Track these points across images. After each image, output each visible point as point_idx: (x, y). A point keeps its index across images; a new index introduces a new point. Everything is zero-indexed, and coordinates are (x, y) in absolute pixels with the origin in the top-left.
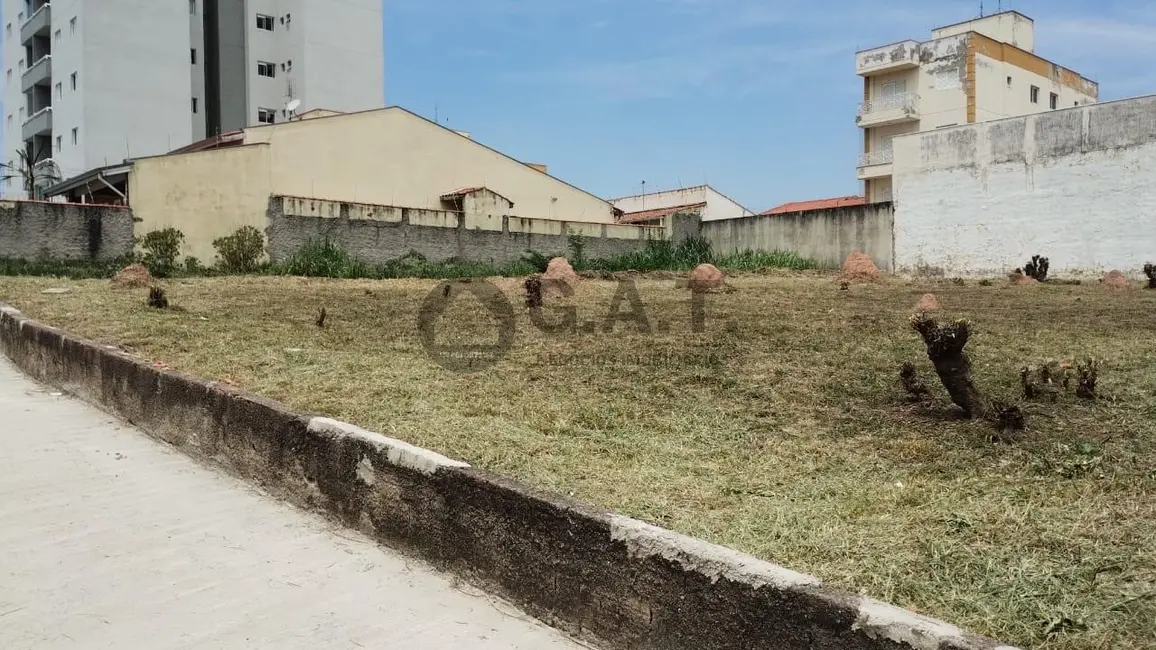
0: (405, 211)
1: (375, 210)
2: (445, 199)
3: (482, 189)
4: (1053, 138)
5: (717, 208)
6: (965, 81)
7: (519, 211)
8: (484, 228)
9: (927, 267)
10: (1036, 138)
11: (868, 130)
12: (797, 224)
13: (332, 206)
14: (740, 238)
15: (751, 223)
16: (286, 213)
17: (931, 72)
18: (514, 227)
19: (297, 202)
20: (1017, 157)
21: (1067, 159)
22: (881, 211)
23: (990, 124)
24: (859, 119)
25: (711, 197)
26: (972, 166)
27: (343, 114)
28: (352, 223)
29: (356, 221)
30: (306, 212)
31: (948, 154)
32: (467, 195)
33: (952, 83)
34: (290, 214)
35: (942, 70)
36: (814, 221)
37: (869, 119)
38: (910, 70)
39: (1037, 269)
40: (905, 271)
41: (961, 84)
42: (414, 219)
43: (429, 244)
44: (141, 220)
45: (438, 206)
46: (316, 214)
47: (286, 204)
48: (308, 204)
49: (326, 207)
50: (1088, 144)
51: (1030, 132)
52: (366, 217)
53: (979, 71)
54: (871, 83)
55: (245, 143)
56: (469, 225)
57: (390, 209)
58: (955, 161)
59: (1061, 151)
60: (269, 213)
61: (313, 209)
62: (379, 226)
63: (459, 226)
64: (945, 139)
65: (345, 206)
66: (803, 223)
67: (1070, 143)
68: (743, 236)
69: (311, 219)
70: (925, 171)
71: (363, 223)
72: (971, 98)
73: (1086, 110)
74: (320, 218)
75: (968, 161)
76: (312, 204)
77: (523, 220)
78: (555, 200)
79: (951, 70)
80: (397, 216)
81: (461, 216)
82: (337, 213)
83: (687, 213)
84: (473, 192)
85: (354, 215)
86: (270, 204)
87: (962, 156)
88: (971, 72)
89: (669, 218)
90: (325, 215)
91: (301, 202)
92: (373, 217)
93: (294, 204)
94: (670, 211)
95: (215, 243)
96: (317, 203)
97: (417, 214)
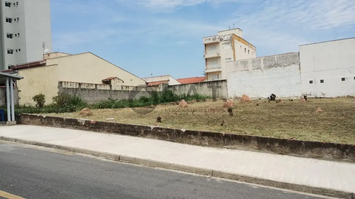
0: (96, 85)
1: (88, 85)
2: (104, 81)
3: (115, 78)
4: (268, 63)
5: (172, 82)
6: (232, 47)
7: (125, 84)
8: (117, 90)
9: (237, 97)
10: (264, 63)
11: (206, 59)
12: (199, 86)
13: (76, 84)
14: (181, 90)
15: (185, 86)
16: (63, 87)
17: (223, 44)
18: (124, 89)
19: (66, 83)
20: (260, 68)
21: (272, 69)
22: (223, 82)
23: (251, 60)
24: (204, 56)
25: (170, 79)
26: (248, 70)
27: (72, 55)
28: (82, 89)
29: (83, 89)
30: (69, 87)
31: (241, 67)
32: (112, 80)
33: (228, 47)
34: (65, 87)
35: (226, 43)
36: (204, 85)
37: (207, 56)
38: (218, 43)
39: (273, 97)
40: (231, 98)
41: (231, 47)
42: (99, 88)
43: (103, 95)
44: (21, 91)
45: (101, 83)
46: (72, 87)
47: (63, 84)
48: (69, 83)
49: (74, 85)
50: (277, 65)
51: (262, 62)
52: (86, 88)
54: (207, 46)
55: (47, 65)
56: (113, 89)
57: (92, 84)
58: (243, 69)
59: (270, 67)
60: (59, 87)
61: (71, 85)
62: (89, 90)
63: (110, 89)
64: (240, 63)
65: (80, 84)
66: (200, 86)
67: (273, 65)
68: (182, 90)
69: (70, 89)
70: (235, 72)
71: (85, 89)
72: (234, 51)
73: (276, 57)
74: (73, 88)
75: (246, 69)
76: (71, 84)
77: (126, 87)
78: (132, 80)
79: (228, 44)
80: (94, 87)
81: (111, 86)
82: (78, 87)
83: (165, 83)
84: (114, 78)
85: (82, 87)
86: (58, 84)
87: (245, 67)
88: (234, 44)
89: (161, 84)
90: (74, 87)
91: (67, 83)
92: (88, 87)
93: (65, 84)
94: (161, 82)
95: (53, 98)
96: (72, 83)
97: (99, 85)
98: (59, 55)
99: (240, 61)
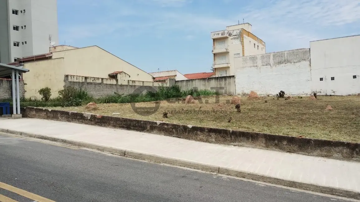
0: (102, 79)
1: (94, 79)
2: (110, 75)
3: (122, 72)
4: (278, 59)
5: (180, 77)
6: (241, 42)
7: (132, 78)
8: (123, 84)
9: (245, 94)
10: (273, 59)
11: (214, 54)
12: (206, 82)
13: (82, 78)
14: (188, 86)
15: (192, 81)
16: (69, 81)
17: (232, 39)
18: (131, 83)
19: (72, 77)
20: (268, 64)
21: (282, 65)
22: (231, 78)
23: (261, 55)
24: (213, 51)
25: (177, 74)
26: (256, 66)
27: (78, 48)
28: (88, 83)
29: (89, 83)
30: (75, 80)
31: (250, 63)
32: (118, 74)
33: (237, 42)
34: (71, 81)
35: (235, 38)
36: (211, 81)
37: (215, 52)
38: (226, 38)
39: (282, 94)
40: (239, 95)
41: (240, 43)
42: (105, 82)
43: (109, 90)
44: (26, 84)
45: (107, 77)
46: (78, 81)
47: (69, 77)
48: (75, 77)
49: (81, 78)
50: (287, 61)
51: (272, 57)
52: (92, 82)
53: (244, 39)
54: (215, 41)
55: (53, 57)
56: (119, 83)
57: (98, 78)
58: (252, 65)
59: (280, 63)
60: (65, 81)
61: (77, 79)
62: (95, 84)
63: (117, 83)
64: (249, 59)
65: (86, 78)
66: (208, 82)
67: (282, 61)
69: (76, 82)
70: (243, 67)
71: (91, 83)
72: (243, 47)
73: (286, 52)
74: (79, 82)
75: (255, 65)
76: (77, 78)
77: (133, 81)
78: (138, 75)
79: (237, 38)
80: (100, 81)
81: (117, 80)
82: (84, 80)
83: (172, 78)
84: (120, 73)
85: (88, 81)
86: (65, 78)
87: (254, 63)
88: (243, 40)
89: (168, 80)
90: (81, 81)
91: (73, 77)
92: (94, 81)
93: (71, 78)
94: (168, 77)
96: (78, 77)
97: (106, 80)
98: (65, 48)
99: (249, 57)
